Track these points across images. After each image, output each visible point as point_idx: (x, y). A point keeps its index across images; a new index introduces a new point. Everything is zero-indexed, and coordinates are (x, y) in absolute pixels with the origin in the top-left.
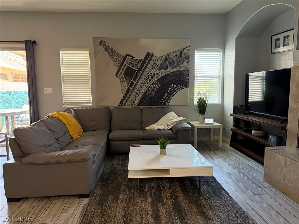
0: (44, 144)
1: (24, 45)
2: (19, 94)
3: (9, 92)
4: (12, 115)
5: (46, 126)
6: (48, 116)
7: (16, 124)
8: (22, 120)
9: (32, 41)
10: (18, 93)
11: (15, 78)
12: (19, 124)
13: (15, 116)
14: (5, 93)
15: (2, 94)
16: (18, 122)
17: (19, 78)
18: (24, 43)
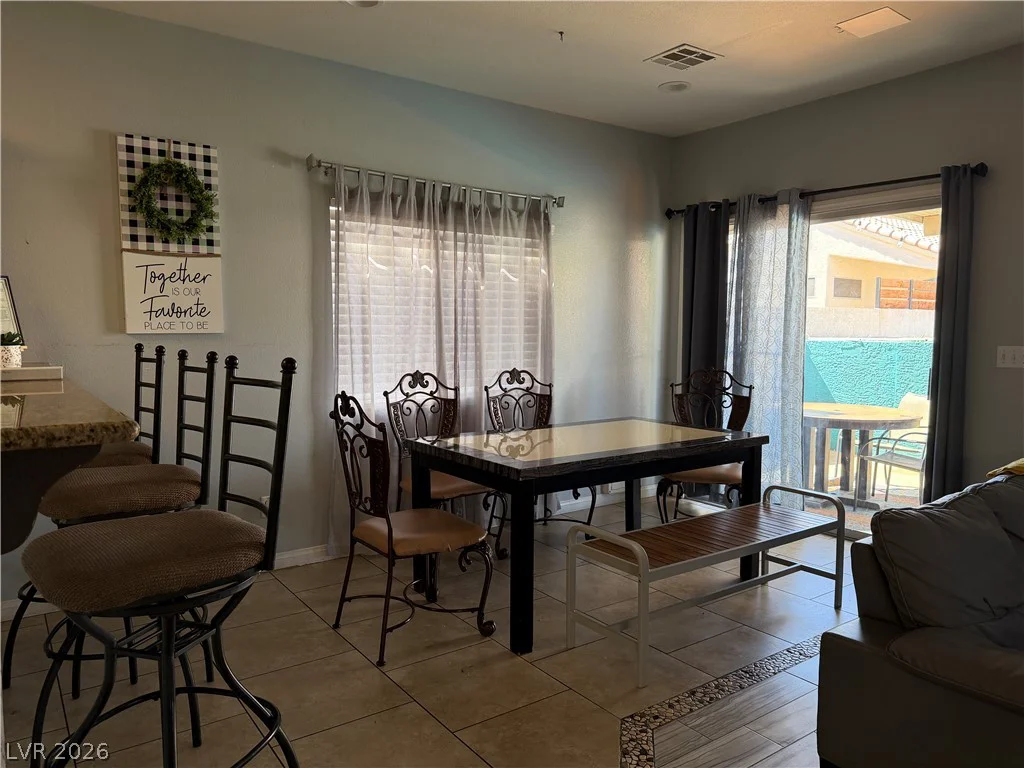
0: (985, 600)
1: (940, 185)
2: (893, 353)
3: (863, 345)
4: (865, 429)
5: (996, 514)
6: (1007, 472)
7: (873, 460)
8: (897, 446)
9: (973, 165)
10: (889, 350)
11: (888, 294)
12: (886, 463)
13: (875, 433)
14: (851, 348)
15: (843, 349)
16: (882, 451)
17: (897, 294)
18: (940, 179)
